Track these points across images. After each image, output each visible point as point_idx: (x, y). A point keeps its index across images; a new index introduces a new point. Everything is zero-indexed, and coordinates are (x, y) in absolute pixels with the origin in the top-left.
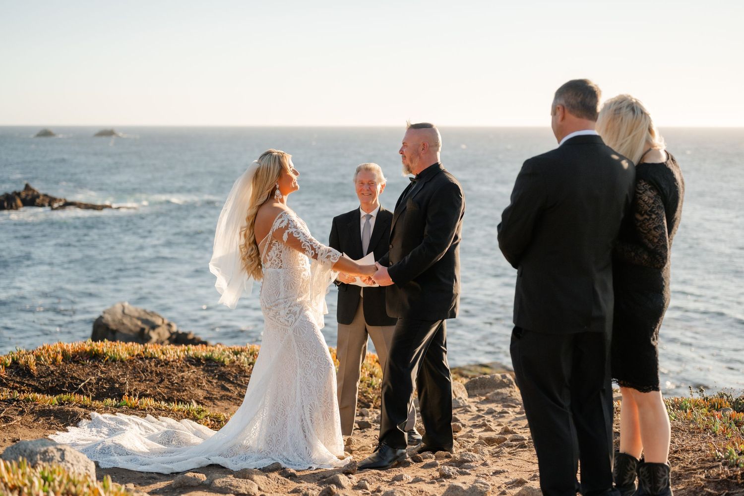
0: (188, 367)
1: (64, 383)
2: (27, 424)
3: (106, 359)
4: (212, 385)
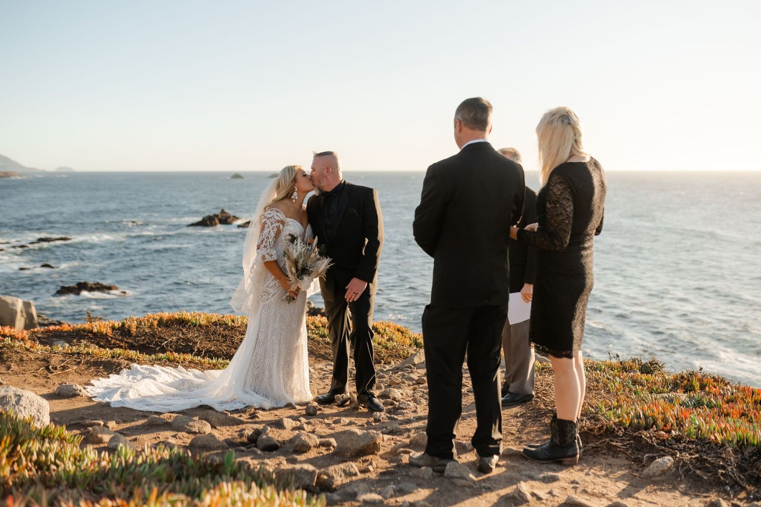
1: (153, 341)
2: (79, 372)
3: (189, 325)
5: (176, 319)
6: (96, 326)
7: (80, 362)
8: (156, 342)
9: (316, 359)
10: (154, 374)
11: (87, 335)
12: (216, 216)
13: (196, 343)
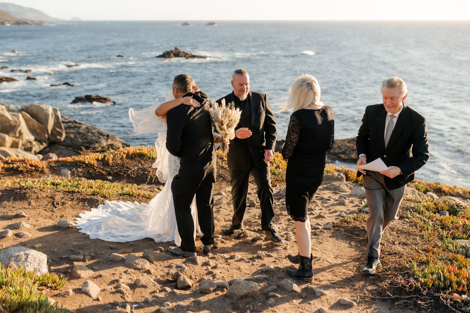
1: (122, 170)
2: (73, 206)
3: (146, 158)
5: (138, 153)
6: (87, 159)
7: (73, 199)
8: (124, 170)
9: (227, 183)
10: (119, 208)
11: (82, 166)
12: (172, 51)
13: (149, 172)
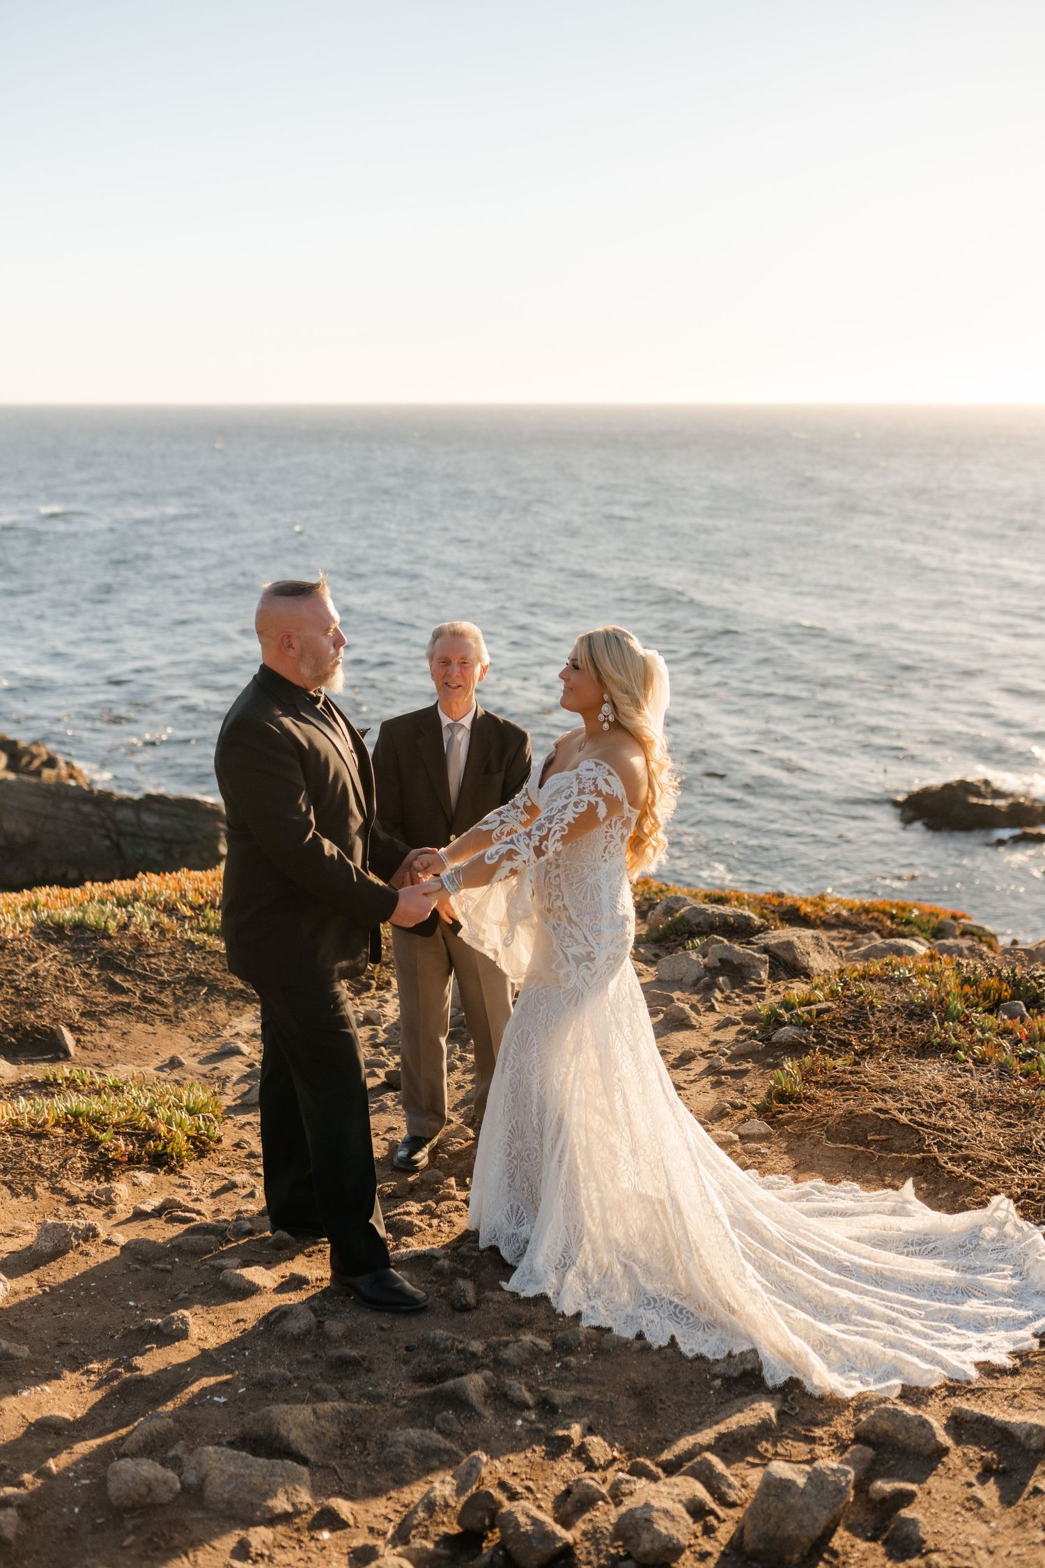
0: (43, 948)
4: (92, 982)
